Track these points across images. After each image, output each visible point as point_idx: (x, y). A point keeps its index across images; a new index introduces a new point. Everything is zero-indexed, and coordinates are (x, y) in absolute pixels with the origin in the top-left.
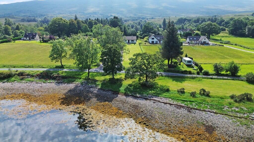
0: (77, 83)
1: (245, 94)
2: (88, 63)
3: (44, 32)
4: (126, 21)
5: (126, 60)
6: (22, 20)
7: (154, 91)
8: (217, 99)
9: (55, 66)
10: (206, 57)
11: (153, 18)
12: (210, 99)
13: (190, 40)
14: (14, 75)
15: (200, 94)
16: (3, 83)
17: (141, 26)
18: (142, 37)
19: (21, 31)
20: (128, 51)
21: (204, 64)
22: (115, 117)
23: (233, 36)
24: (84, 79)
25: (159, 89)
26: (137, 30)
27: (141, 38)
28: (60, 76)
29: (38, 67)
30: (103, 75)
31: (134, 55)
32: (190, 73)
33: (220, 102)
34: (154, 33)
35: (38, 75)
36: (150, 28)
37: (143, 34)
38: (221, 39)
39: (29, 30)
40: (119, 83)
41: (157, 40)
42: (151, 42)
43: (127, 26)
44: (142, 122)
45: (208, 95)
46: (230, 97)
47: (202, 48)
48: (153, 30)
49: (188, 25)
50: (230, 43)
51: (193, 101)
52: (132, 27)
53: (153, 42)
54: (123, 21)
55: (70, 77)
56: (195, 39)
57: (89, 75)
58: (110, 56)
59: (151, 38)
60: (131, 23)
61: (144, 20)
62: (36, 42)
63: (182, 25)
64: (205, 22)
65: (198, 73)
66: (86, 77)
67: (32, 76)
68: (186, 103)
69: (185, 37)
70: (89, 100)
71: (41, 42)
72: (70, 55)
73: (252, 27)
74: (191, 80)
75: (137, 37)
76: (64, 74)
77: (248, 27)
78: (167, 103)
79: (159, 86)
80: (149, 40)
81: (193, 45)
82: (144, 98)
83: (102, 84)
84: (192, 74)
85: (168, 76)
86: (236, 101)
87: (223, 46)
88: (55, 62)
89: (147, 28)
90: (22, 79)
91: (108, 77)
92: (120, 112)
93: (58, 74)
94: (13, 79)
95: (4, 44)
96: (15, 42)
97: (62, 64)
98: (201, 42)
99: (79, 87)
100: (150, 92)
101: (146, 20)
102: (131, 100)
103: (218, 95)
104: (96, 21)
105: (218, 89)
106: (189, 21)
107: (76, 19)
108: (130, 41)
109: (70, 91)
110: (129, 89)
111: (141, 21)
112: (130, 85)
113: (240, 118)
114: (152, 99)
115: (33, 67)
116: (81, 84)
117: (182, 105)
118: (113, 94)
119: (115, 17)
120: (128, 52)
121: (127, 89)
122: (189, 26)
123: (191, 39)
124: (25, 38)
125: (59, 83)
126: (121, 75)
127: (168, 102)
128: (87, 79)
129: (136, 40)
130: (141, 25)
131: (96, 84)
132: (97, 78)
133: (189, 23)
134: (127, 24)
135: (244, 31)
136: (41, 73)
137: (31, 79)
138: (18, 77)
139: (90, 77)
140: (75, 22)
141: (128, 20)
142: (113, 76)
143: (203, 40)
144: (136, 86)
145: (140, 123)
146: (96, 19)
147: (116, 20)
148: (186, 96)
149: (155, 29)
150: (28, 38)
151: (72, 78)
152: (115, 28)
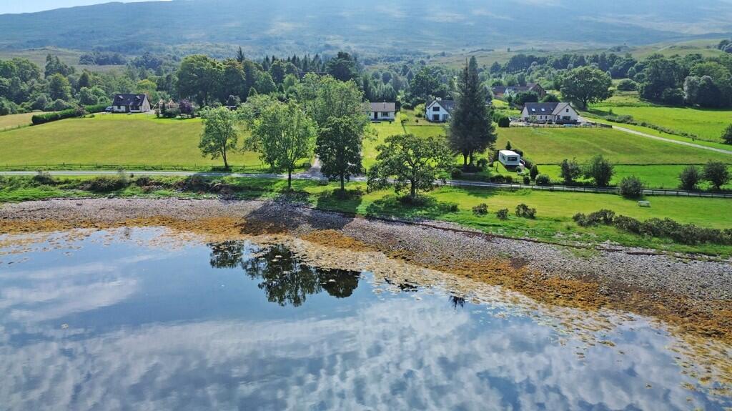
0: (266, 199)
1: (601, 211)
2: (289, 158)
3: (157, 93)
4: (367, 62)
5: (370, 157)
6: (82, 58)
7: (426, 210)
8: (547, 222)
9: (210, 168)
10: (556, 151)
11: (443, 54)
12: (535, 221)
13: (530, 112)
14: (129, 184)
15: (518, 214)
16: (110, 198)
17: (410, 76)
18: (409, 104)
19: (96, 90)
20: (373, 134)
21: (548, 164)
22: (348, 250)
23: (649, 104)
24: (279, 192)
25: (436, 208)
26: (397, 86)
27: (407, 107)
28: (227, 187)
29: (172, 169)
30: (320, 184)
31: (387, 140)
32: (509, 180)
33: (551, 226)
34: (441, 94)
35: (179, 184)
36: (431, 83)
37: (412, 96)
38: (611, 111)
39: (115, 87)
40: (355, 198)
41: (446, 113)
42: (431, 118)
43: (370, 75)
44: (399, 256)
45: (532, 216)
46: (574, 218)
47: (555, 132)
48: (437, 87)
49: (537, 73)
50: (632, 121)
51: (499, 226)
52: (386, 79)
53: (436, 118)
54: (362, 64)
55: (249, 188)
56: (543, 110)
57: (290, 184)
58: (337, 141)
59: (432, 109)
60: (382, 67)
61: (420, 59)
62: (147, 115)
63: (519, 74)
64: (584, 65)
65: (527, 182)
66: (284, 187)
67: (167, 186)
68: (486, 228)
69: (519, 104)
70: (296, 226)
71: (158, 117)
72: (247, 142)
73: (699, 80)
74: (508, 193)
75: (398, 106)
76: (235, 183)
77: (689, 80)
78: (449, 229)
79: (438, 203)
80: (426, 111)
81: (536, 125)
82: (406, 223)
83: (319, 200)
84: (514, 183)
85: (460, 187)
86: (581, 224)
87: (611, 127)
88: (212, 159)
89: (422, 83)
90: (147, 192)
91: (331, 188)
92: (358, 243)
93: (223, 182)
94: (128, 191)
95: (68, 122)
96: (93, 116)
97: (226, 163)
98: (558, 118)
99: (271, 205)
100: (419, 212)
101: (425, 60)
102: (380, 226)
103: (551, 216)
104: (292, 64)
105: (557, 207)
106: (542, 61)
107: (241, 58)
108: (379, 115)
109: (254, 212)
110: (377, 207)
111: (411, 62)
112: (379, 202)
113: (577, 247)
114: (421, 223)
115: (162, 169)
116: (275, 201)
117: (477, 231)
118: (344, 216)
119: (340, 55)
120: (374, 137)
121: (372, 208)
122: (538, 76)
123: (533, 110)
124: (116, 108)
125: (227, 199)
126: (358, 183)
127: (451, 227)
128: (287, 192)
129: (396, 112)
130: (411, 73)
131: (306, 200)
132: (308, 189)
133: (541, 68)
134: (373, 72)
135: (678, 92)
136: (187, 180)
137: (167, 192)
138: (139, 188)
139: (292, 187)
140: (240, 67)
141: (375, 60)
142: (342, 185)
143: (563, 114)
144: (391, 203)
145: (395, 257)
146: (291, 58)
147: (345, 63)
148: (490, 218)
149: (444, 85)
150: (123, 108)
151: (253, 190)
152: (345, 82)
